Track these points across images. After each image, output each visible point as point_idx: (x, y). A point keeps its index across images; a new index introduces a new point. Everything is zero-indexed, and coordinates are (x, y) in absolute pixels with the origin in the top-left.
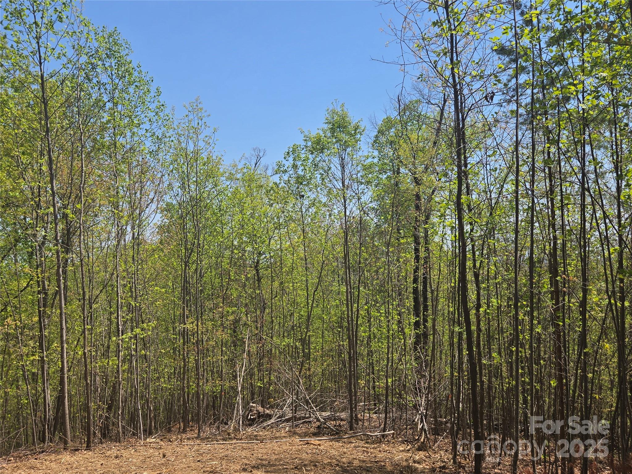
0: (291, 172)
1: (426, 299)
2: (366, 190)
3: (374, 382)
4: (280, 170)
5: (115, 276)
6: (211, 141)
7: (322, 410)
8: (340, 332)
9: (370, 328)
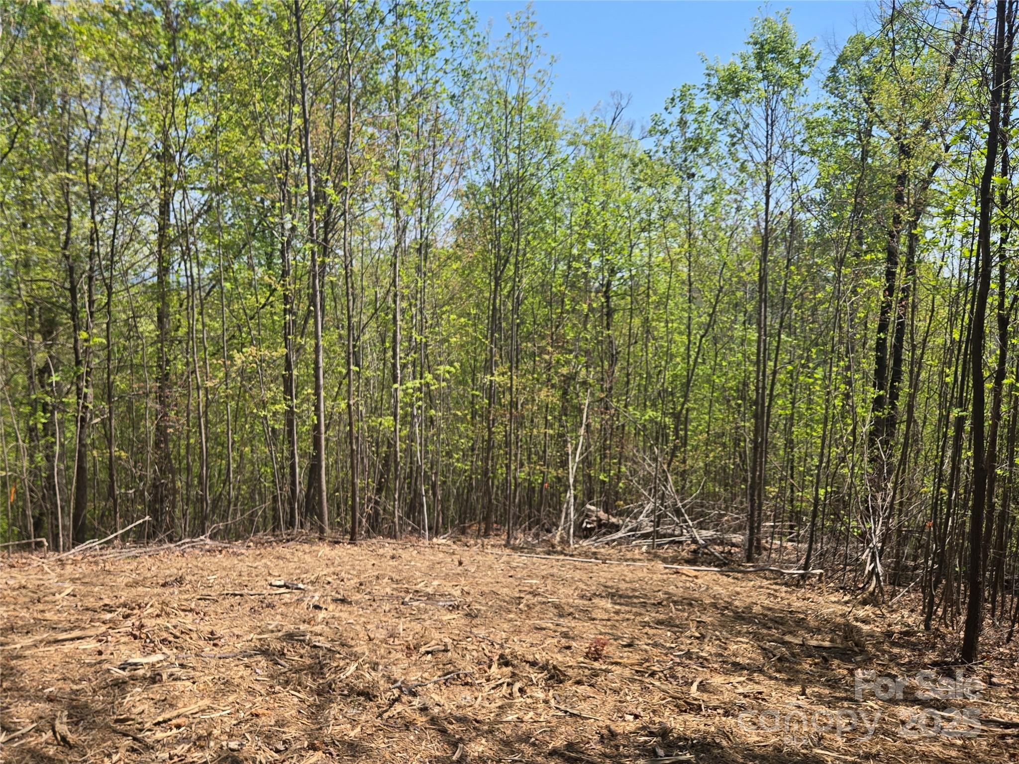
0: (675, 134)
1: (898, 361)
2: (810, 164)
3: (792, 491)
4: (657, 129)
5: (392, 294)
6: (546, 78)
7: (701, 526)
8: (739, 406)
9: (793, 403)
